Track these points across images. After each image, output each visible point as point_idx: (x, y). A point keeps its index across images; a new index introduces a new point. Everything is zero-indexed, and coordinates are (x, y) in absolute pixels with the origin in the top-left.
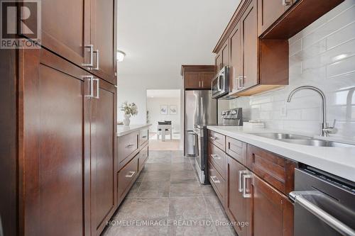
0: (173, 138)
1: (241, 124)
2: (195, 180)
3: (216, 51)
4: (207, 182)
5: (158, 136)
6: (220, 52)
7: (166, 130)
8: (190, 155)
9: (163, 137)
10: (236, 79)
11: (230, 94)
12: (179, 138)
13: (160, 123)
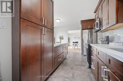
0: (78, 48)
1: (108, 43)
2: (85, 65)
3: (95, 12)
4: (90, 67)
5: (73, 47)
6: (97, 12)
7: (76, 45)
8: (84, 55)
9: (75, 48)
10: (104, 23)
11: (101, 30)
12: (80, 48)
13: (73, 42)
